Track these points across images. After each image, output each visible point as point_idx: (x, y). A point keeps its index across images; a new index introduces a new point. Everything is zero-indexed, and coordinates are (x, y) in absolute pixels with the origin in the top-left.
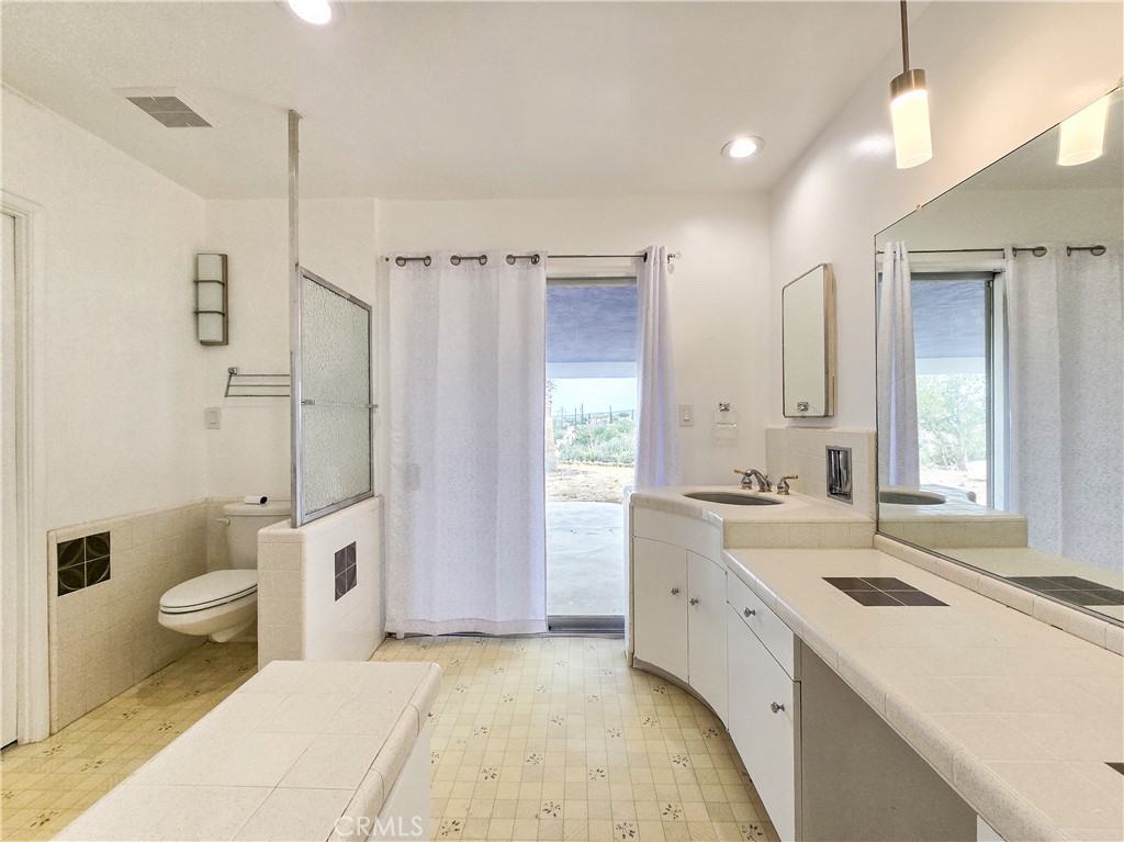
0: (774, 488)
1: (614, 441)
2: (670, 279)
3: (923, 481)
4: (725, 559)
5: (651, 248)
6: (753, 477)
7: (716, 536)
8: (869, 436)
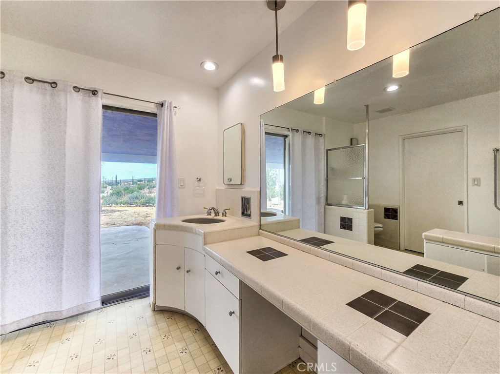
0: (220, 214)
1: (135, 194)
2: (175, 119)
3: (268, 207)
4: (204, 249)
5: (165, 101)
6: (212, 211)
7: (201, 239)
8: (258, 192)
